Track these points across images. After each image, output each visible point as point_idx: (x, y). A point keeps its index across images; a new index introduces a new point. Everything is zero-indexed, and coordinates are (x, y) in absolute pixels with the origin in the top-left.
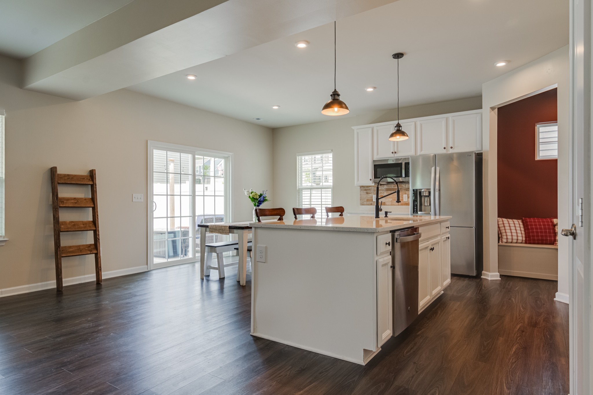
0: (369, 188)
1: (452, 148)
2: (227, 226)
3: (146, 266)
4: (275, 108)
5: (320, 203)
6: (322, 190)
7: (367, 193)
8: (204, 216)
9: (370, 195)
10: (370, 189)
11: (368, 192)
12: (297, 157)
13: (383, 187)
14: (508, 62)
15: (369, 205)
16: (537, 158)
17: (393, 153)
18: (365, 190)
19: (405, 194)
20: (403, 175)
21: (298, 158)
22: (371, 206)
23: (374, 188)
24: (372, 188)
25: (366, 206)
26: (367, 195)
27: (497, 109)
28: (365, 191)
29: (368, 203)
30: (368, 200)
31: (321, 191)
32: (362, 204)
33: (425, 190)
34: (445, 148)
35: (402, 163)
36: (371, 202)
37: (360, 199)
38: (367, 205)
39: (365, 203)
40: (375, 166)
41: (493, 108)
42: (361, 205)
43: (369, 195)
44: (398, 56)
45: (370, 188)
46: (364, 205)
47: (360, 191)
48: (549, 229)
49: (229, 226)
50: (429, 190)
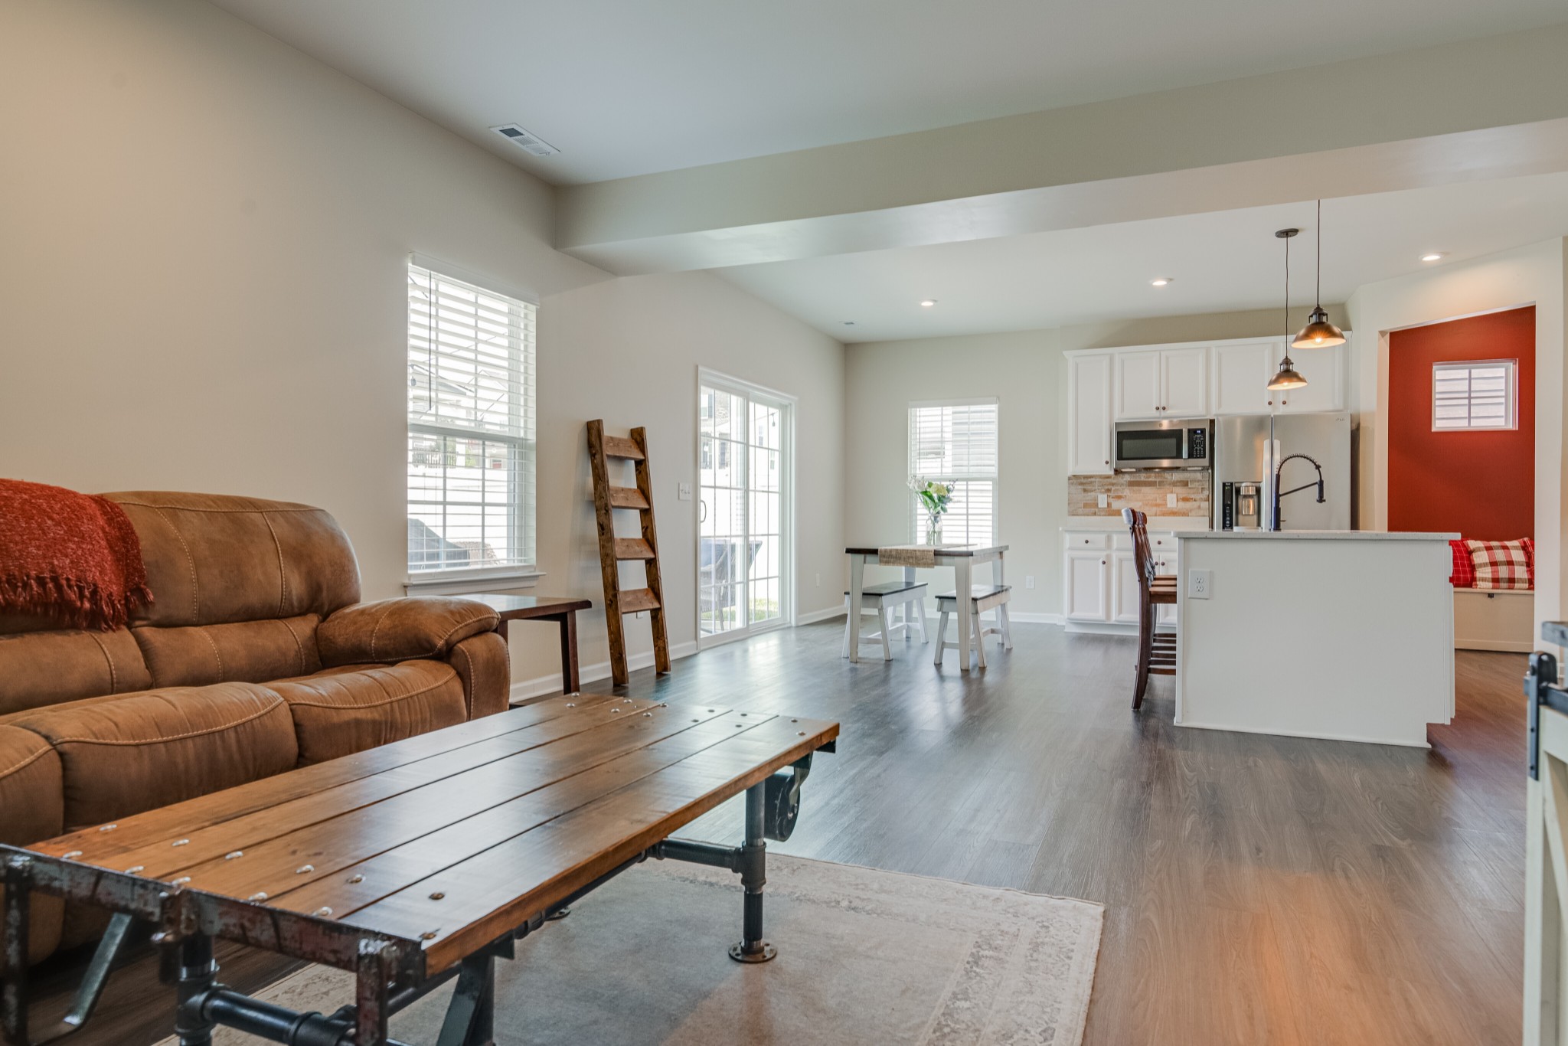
0: (1090, 480)
1: (1284, 403)
2: (930, 551)
3: (695, 642)
4: (927, 304)
5: (965, 511)
6: (969, 483)
7: (1085, 491)
8: (715, 536)
9: (1093, 494)
10: (1091, 482)
11: (1088, 487)
12: (909, 410)
13: (1122, 478)
14: (1444, 254)
15: (1088, 515)
16: (1434, 429)
17: (1158, 409)
18: (1081, 484)
19: (1172, 492)
20: (1185, 454)
21: (912, 411)
22: (1095, 517)
23: (1100, 480)
24: (1097, 480)
25: (1083, 517)
26: (1086, 494)
27: (1388, 335)
28: (1080, 487)
29: (1087, 510)
30: (1086, 506)
31: (967, 485)
32: (1073, 514)
33: (1248, 484)
34: (1270, 403)
35: (1182, 430)
36: (1093, 510)
37: (1069, 504)
38: (1084, 515)
39: (1080, 511)
40: (1119, 434)
41: (1382, 333)
42: (1069, 515)
43: (1089, 494)
44: (1287, 234)
45: (1093, 480)
46: (1078, 515)
47: (1069, 487)
48: (1462, 558)
49: (935, 551)
50: (1257, 485)
